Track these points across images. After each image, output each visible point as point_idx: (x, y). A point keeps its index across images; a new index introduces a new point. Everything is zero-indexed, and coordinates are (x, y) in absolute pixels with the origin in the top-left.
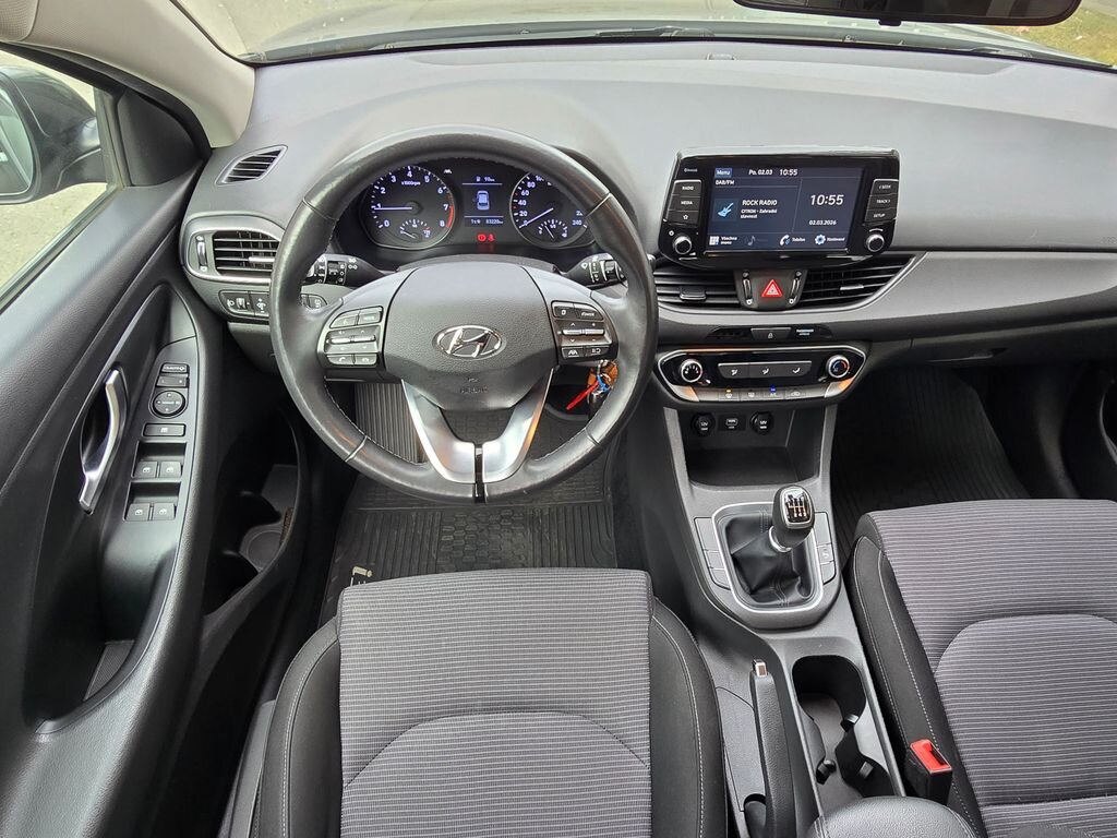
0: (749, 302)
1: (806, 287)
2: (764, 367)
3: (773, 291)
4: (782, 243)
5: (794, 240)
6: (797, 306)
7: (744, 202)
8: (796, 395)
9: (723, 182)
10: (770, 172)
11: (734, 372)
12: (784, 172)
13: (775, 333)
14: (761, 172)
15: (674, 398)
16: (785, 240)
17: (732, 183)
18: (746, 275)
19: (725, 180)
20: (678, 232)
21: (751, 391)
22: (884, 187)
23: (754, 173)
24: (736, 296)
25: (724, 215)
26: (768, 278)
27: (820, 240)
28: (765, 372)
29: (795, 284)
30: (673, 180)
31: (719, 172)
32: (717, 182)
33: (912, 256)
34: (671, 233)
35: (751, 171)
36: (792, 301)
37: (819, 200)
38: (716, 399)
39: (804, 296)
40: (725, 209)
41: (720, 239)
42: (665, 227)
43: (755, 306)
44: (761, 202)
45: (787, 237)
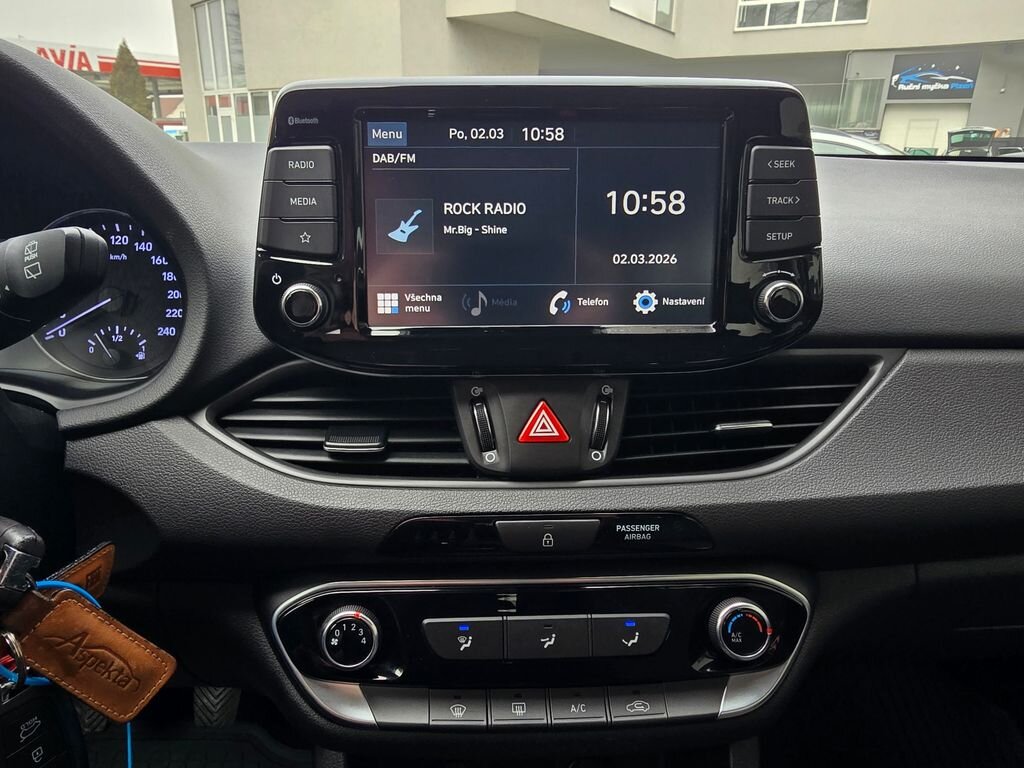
0: (490, 458)
1: (629, 427)
2: (545, 629)
3: (543, 426)
4: (553, 310)
5: (583, 302)
6: (613, 469)
7: (449, 208)
8: (638, 711)
9: (390, 158)
10: (498, 133)
11: (465, 644)
12: (533, 134)
13: (557, 533)
14: (477, 134)
15: (317, 717)
16: (559, 303)
17: (412, 158)
18: (478, 391)
19: (395, 151)
20: (293, 274)
21: (518, 697)
22: (779, 164)
23: (461, 135)
24: (458, 448)
25: (403, 238)
26: (530, 398)
27: (646, 302)
28: (549, 643)
29: (599, 416)
30: (269, 149)
31: (378, 134)
32: (377, 159)
33: (875, 360)
34: (276, 279)
35: (452, 132)
36: (599, 456)
37: (626, 202)
38: (423, 720)
39: (624, 448)
40: (404, 226)
41: (402, 301)
42: (264, 267)
43: (503, 467)
44: (488, 207)
45: (563, 294)
